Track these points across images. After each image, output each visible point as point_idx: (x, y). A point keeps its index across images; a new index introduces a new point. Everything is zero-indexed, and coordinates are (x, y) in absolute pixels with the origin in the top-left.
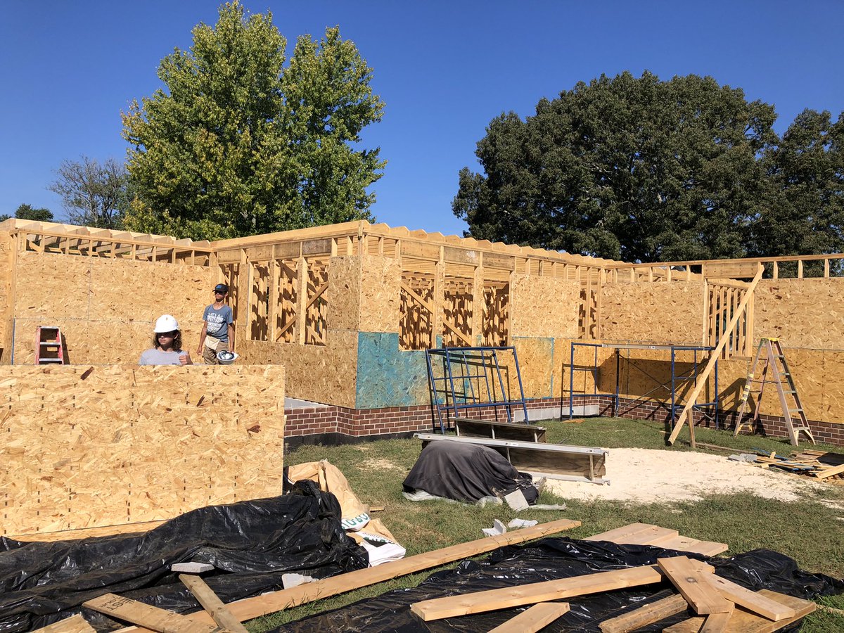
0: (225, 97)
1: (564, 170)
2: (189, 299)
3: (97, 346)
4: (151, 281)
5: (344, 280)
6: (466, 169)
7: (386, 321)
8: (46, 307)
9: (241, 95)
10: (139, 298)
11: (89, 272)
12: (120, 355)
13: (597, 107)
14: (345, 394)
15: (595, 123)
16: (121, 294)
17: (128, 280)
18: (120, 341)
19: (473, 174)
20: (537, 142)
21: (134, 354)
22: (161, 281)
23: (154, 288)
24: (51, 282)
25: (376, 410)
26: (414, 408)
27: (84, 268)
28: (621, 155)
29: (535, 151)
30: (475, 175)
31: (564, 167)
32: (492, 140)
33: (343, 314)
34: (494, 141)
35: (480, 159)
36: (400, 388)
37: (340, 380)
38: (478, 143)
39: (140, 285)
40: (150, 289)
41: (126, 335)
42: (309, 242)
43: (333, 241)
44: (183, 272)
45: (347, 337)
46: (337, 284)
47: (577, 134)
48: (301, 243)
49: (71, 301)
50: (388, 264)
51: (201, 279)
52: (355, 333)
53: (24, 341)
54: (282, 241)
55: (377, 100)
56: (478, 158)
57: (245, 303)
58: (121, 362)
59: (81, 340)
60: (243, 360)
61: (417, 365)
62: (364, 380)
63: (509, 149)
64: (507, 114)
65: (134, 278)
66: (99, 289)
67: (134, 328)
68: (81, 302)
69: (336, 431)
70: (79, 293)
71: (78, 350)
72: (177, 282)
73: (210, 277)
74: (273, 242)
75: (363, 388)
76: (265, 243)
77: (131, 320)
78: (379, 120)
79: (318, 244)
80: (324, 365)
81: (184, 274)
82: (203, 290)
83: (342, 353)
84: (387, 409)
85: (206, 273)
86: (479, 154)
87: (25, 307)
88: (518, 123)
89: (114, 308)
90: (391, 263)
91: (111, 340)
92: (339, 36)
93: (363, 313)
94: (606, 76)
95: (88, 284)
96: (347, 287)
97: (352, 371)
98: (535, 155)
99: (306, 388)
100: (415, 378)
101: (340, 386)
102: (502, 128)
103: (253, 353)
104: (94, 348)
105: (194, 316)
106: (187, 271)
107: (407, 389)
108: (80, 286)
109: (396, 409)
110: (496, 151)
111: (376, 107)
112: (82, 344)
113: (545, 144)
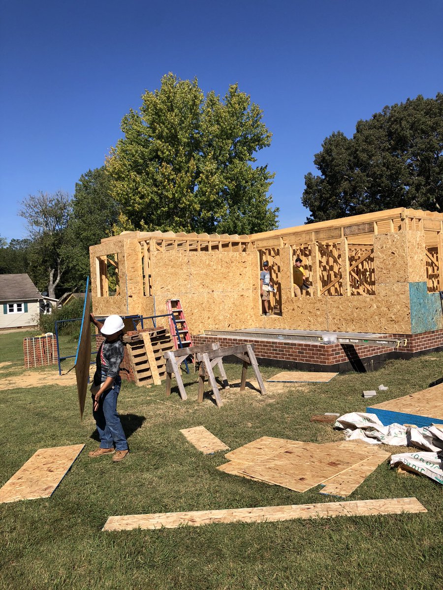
0: (173, 139)
1: (388, 168)
2: (241, 275)
3: (197, 310)
4: (220, 264)
5: (390, 248)
6: (310, 174)
7: (420, 274)
8: (169, 287)
9: (183, 137)
10: (216, 276)
11: (189, 262)
12: (209, 315)
13: (408, 122)
14: (400, 325)
15: (408, 133)
16: (206, 275)
17: (209, 265)
18: (208, 305)
19: (314, 177)
20: (364, 150)
21: (216, 313)
22: (226, 264)
23: (222, 269)
24: (170, 270)
25: (420, 334)
26: (437, 331)
27: (186, 260)
28: (429, 154)
29: (363, 156)
30: (316, 177)
31: (387, 165)
32: (328, 151)
33: (391, 272)
34: (330, 152)
35: (317, 166)
36: (430, 318)
37: (393, 317)
38: (315, 156)
39: (215, 267)
40: (221, 270)
41: (211, 301)
42: (350, 227)
43: (375, 224)
44: (236, 257)
45: (397, 287)
46: (382, 252)
47: (392, 142)
48: (342, 229)
49: (181, 282)
50: (418, 236)
51: (246, 261)
52: (405, 283)
53: (160, 310)
54: (321, 228)
55: (267, 131)
56: (316, 166)
57: (288, 273)
58: (210, 319)
59: (189, 307)
60: (290, 311)
61: (436, 302)
62: (414, 315)
63: (341, 157)
64: (336, 133)
65: (212, 263)
66: (195, 273)
67: (215, 296)
68: (186, 282)
69: (393, 351)
70: (185, 276)
71: (188, 313)
72: (234, 264)
73: (251, 259)
74: (312, 230)
75: (414, 320)
76: (304, 231)
77: (213, 291)
78: (269, 145)
79: (360, 227)
80: (375, 307)
81: (237, 258)
82: (248, 268)
83: (393, 299)
84: (425, 333)
85: (248, 256)
86: (316, 162)
87: (159, 288)
88: (345, 139)
89: (204, 284)
90: (420, 235)
91: (204, 305)
92: (238, 90)
93: (410, 270)
94: (411, 100)
95: (189, 270)
96: (394, 254)
97: (405, 310)
98: (364, 159)
99: (359, 324)
100: (436, 311)
101: (393, 320)
102: (334, 143)
103: (300, 306)
104: (196, 311)
105: (244, 285)
106: (238, 256)
107: (433, 319)
108: (185, 271)
109: (429, 333)
110: (333, 159)
111: (268, 137)
112: (189, 309)
113: (372, 151)
